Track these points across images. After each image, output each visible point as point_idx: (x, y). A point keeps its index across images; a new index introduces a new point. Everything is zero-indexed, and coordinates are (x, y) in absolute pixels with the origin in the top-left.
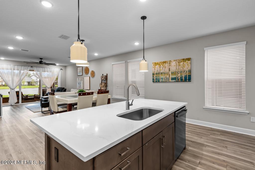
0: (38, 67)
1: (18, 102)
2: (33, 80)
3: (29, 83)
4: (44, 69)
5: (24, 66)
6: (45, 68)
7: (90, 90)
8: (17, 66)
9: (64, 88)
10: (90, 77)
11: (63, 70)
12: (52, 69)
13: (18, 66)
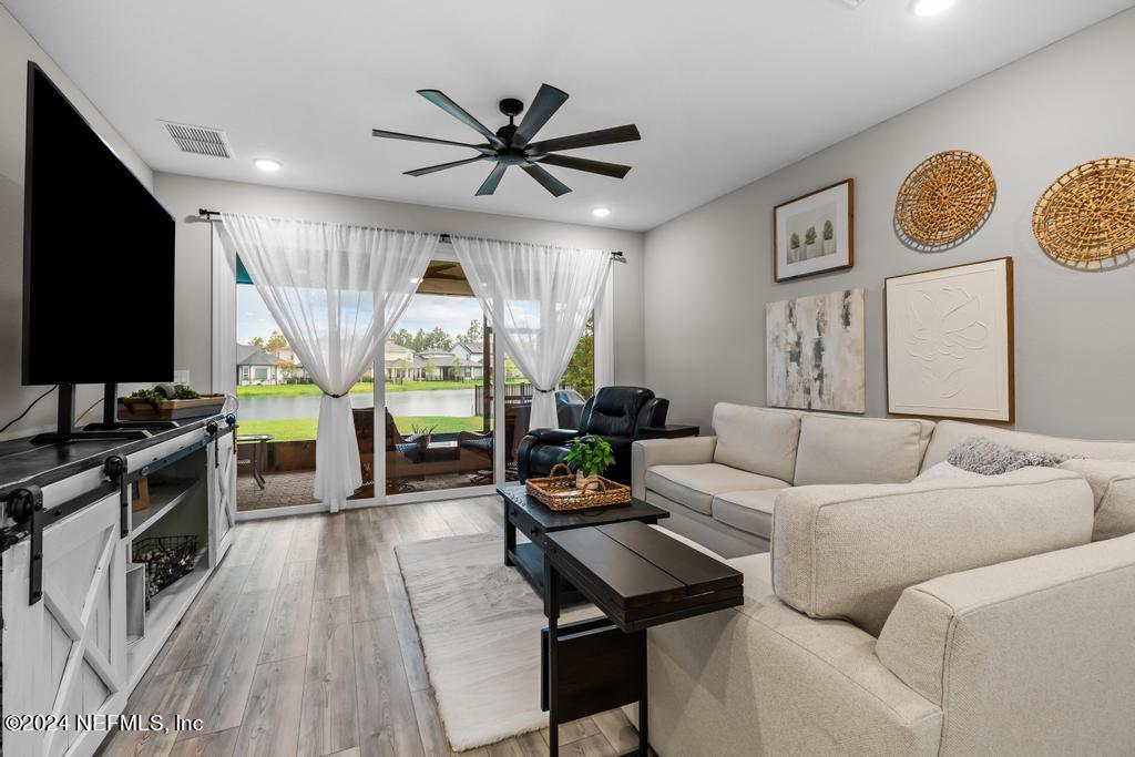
0: (481, 240)
1: (366, 491)
2: (457, 360)
3: (445, 369)
4: (518, 251)
5: (401, 232)
6: (523, 248)
7: (1009, 423)
8: (360, 231)
9: (648, 395)
10: (1010, 262)
11: (624, 261)
12: (563, 255)
13: (367, 231)
